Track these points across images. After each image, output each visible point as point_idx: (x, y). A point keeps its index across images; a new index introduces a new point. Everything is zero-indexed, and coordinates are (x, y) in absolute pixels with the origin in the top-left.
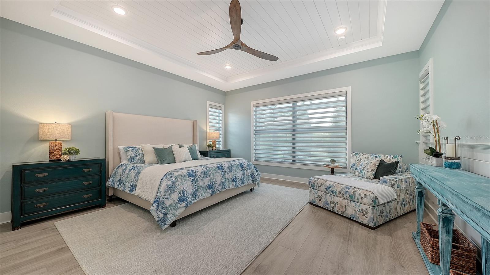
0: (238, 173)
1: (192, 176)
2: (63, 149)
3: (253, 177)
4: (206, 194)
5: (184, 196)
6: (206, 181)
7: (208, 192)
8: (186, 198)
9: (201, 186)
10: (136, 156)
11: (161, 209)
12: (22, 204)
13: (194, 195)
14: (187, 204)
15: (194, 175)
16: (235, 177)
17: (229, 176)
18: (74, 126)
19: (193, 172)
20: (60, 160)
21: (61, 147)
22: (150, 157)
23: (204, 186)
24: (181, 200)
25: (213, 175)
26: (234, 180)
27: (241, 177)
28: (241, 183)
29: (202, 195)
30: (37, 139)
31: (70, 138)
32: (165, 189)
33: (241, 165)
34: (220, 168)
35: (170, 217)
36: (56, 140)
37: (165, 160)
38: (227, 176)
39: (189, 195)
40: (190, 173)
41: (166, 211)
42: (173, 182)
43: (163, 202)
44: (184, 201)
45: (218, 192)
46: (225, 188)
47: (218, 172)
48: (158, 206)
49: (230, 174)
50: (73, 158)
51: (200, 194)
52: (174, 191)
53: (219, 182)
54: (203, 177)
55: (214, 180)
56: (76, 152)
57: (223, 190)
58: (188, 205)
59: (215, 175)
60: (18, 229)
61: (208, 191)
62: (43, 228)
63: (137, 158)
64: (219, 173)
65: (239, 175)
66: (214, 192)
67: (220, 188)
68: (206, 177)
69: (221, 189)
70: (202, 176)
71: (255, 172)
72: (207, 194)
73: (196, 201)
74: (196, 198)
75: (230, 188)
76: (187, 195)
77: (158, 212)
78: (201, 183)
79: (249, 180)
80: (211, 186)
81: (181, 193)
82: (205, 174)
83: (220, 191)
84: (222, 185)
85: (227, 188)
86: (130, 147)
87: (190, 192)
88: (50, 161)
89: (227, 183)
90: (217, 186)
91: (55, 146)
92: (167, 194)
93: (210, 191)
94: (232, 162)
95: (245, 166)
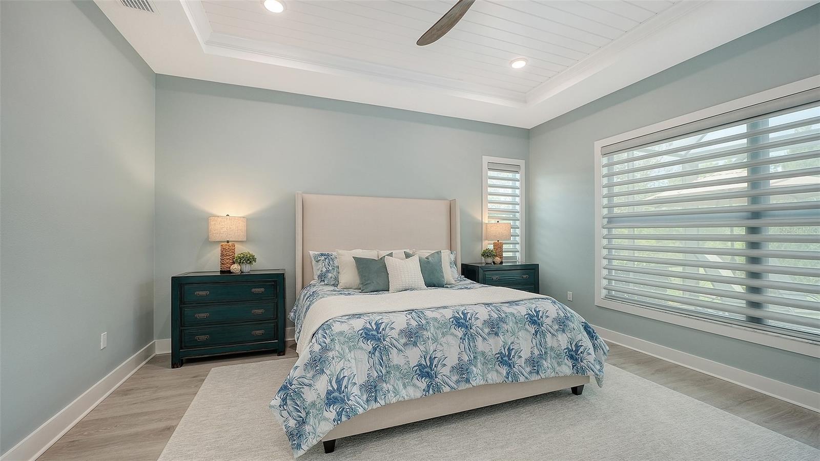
0: (521, 341)
1: (373, 338)
2: (236, 255)
3: (574, 355)
4: (411, 390)
5: (339, 389)
6: (414, 356)
7: (414, 385)
8: (342, 396)
9: (398, 367)
10: (328, 271)
11: (292, 409)
12: (181, 331)
13: (372, 389)
14: (339, 414)
15: (379, 335)
16: (510, 350)
17: (491, 346)
18: (248, 220)
19: (377, 329)
20: (229, 272)
21: (233, 251)
22: (349, 276)
23: (406, 367)
24: (331, 399)
25: (435, 340)
26: (505, 359)
27: (532, 353)
28: (528, 369)
29: (396, 392)
30: (209, 242)
31: (245, 239)
32: (306, 361)
33: (534, 320)
34: (461, 322)
35: (309, 433)
36: (228, 242)
38: (480, 345)
39: (355, 390)
40: (369, 330)
41: (303, 415)
42: (325, 349)
43: (298, 394)
44: (334, 403)
45: (446, 389)
46: (468, 381)
47: (453, 334)
48: (284, 400)
49: (492, 340)
50: (247, 268)
51: (391, 388)
52: (322, 372)
53: (452, 361)
54: (405, 345)
55: (439, 355)
56: (250, 260)
57: (463, 386)
58: (344, 418)
59: (443, 340)
60: (177, 367)
61: (415, 381)
63: (330, 275)
64: (456, 336)
65: (525, 345)
66: (434, 388)
67: (455, 378)
68: (415, 344)
69: (458, 382)
70: (403, 341)
71: (587, 342)
72: (415, 390)
73: (375, 406)
74: (376, 398)
75: (490, 382)
76: (346, 387)
77: (285, 413)
78: (396, 358)
79: (559, 364)
80: (426, 371)
81: (334, 380)
82: (412, 336)
83: (452, 388)
84: (462, 370)
85: (476, 381)
86: (322, 255)
87: (361, 379)
88: (222, 272)
89: (479, 365)
90: (446, 371)
91: (227, 253)
92: (309, 375)
93: (423, 384)
94: (505, 308)
95: (548, 321)
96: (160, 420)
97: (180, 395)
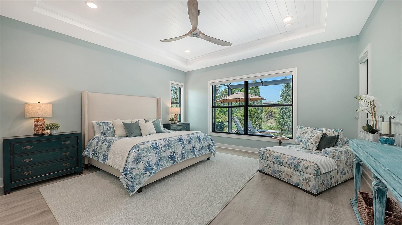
0: (197, 145)
1: (156, 148)
2: (46, 125)
3: (209, 148)
4: (168, 163)
5: (149, 166)
6: (168, 153)
7: (170, 162)
8: (150, 168)
9: (164, 157)
10: (107, 130)
11: (129, 178)
12: (11, 172)
13: (157, 165)
14: (151, 173)
15: (157, 147)
16: (194, 148)
17: (189, 147)
18: (54, 105)
19: (156, 145)
20: (43, 134)
21: (44, 123)
22: (120, 131)
23: (166, 157)
24: (146, 169)
25: (174, 147)
26: (193, 151)
27: (199, 148)
28: (199, 153)
29: (165, 165)
30: (23, 116)
31: (51, 116)
32: (132, 160)
33: (199, 138)
34: (180, 140)
35: (137, 184)
36: (39, 118)
37: (133, 133)
38: (186, 147)
39: (153, 165)
40: (154, 146)
41: (133, 179)
42: (140, 154)
43: (131, 172)
44: (148, 170)
45: (179, 162)
46: (184, 158)
47: (179, 145)
48: (126, 175)
49: (189, 145)
50: (54, 132)
51: (163, 164)
52: (140, 162)
53: (179, 153)
54: (166, 149)
55: (175, 151)
56: (57, 127)
57: (183, 160)
58: (153, 174)
59: (176, 147)
60: (9, 193)
61: (170, 161)
62: (29, 193)
63: (109, 132)
64: (180, 145)
65: (197, 146)
66: (175, 162)
67: (181, 158)
68: (168, 149)
69: (182, 159)
70: (165, 148)
71: (212, 144)
72: (169, 164)
73: (159, 170)
74: (159, 168)
75: (190, 158)
76: (151, 165)
77: (126, 180)
78: (163, 154)
79: (206, 151)
80: (172, 157)
81: (147, 163)
82: (167, 146)
83: (180, 161)
84: (182, 155)
85: (186, 158)
86: (102, 123)
87: (154, 162)
88: (34, 135)
89: (186, 153)
90: (178, 156)
91: (38, 123)
92: (134, 164)
93: (172, 161)
94: (191, 135)
95: (202, 138)
96: (34, 211)
97: (31, 202)
